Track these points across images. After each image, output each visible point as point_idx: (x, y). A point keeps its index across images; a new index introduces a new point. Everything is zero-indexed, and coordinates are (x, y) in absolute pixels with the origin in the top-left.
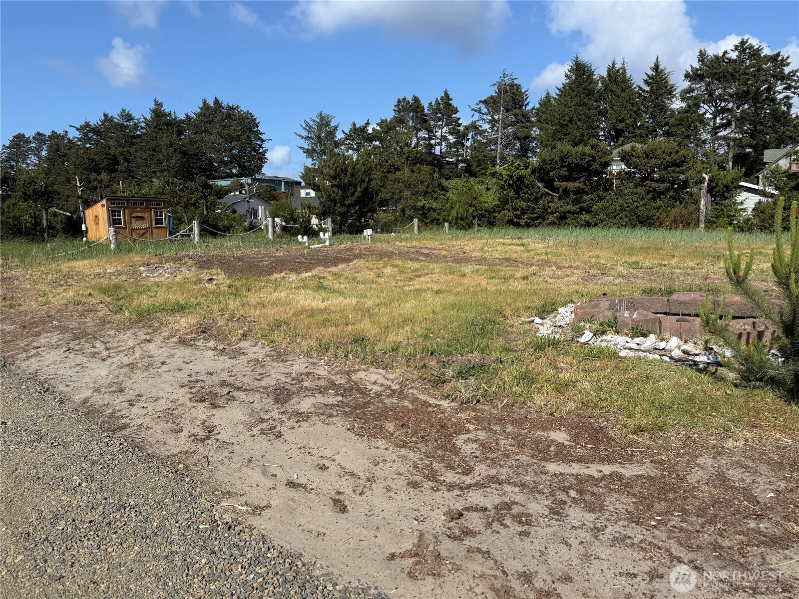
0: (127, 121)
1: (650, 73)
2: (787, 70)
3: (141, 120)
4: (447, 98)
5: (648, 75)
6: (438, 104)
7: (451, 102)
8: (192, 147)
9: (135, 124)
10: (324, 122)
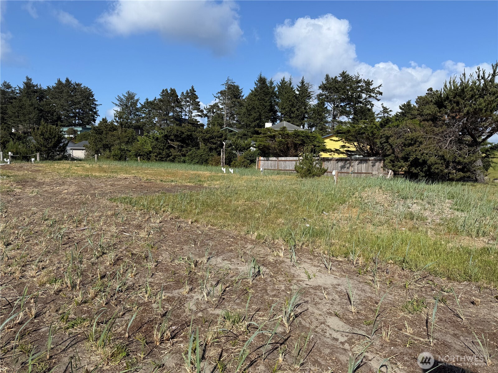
0: (7, 89)
1: (300, 85)
2: (371, 87)
3: (16, 88)
4: (193, 90)
5: (298, 86)
6: (187, 93)
7: (195, 93)
8: (47, 107)
9: (12, 91)
10: (130, 97)
